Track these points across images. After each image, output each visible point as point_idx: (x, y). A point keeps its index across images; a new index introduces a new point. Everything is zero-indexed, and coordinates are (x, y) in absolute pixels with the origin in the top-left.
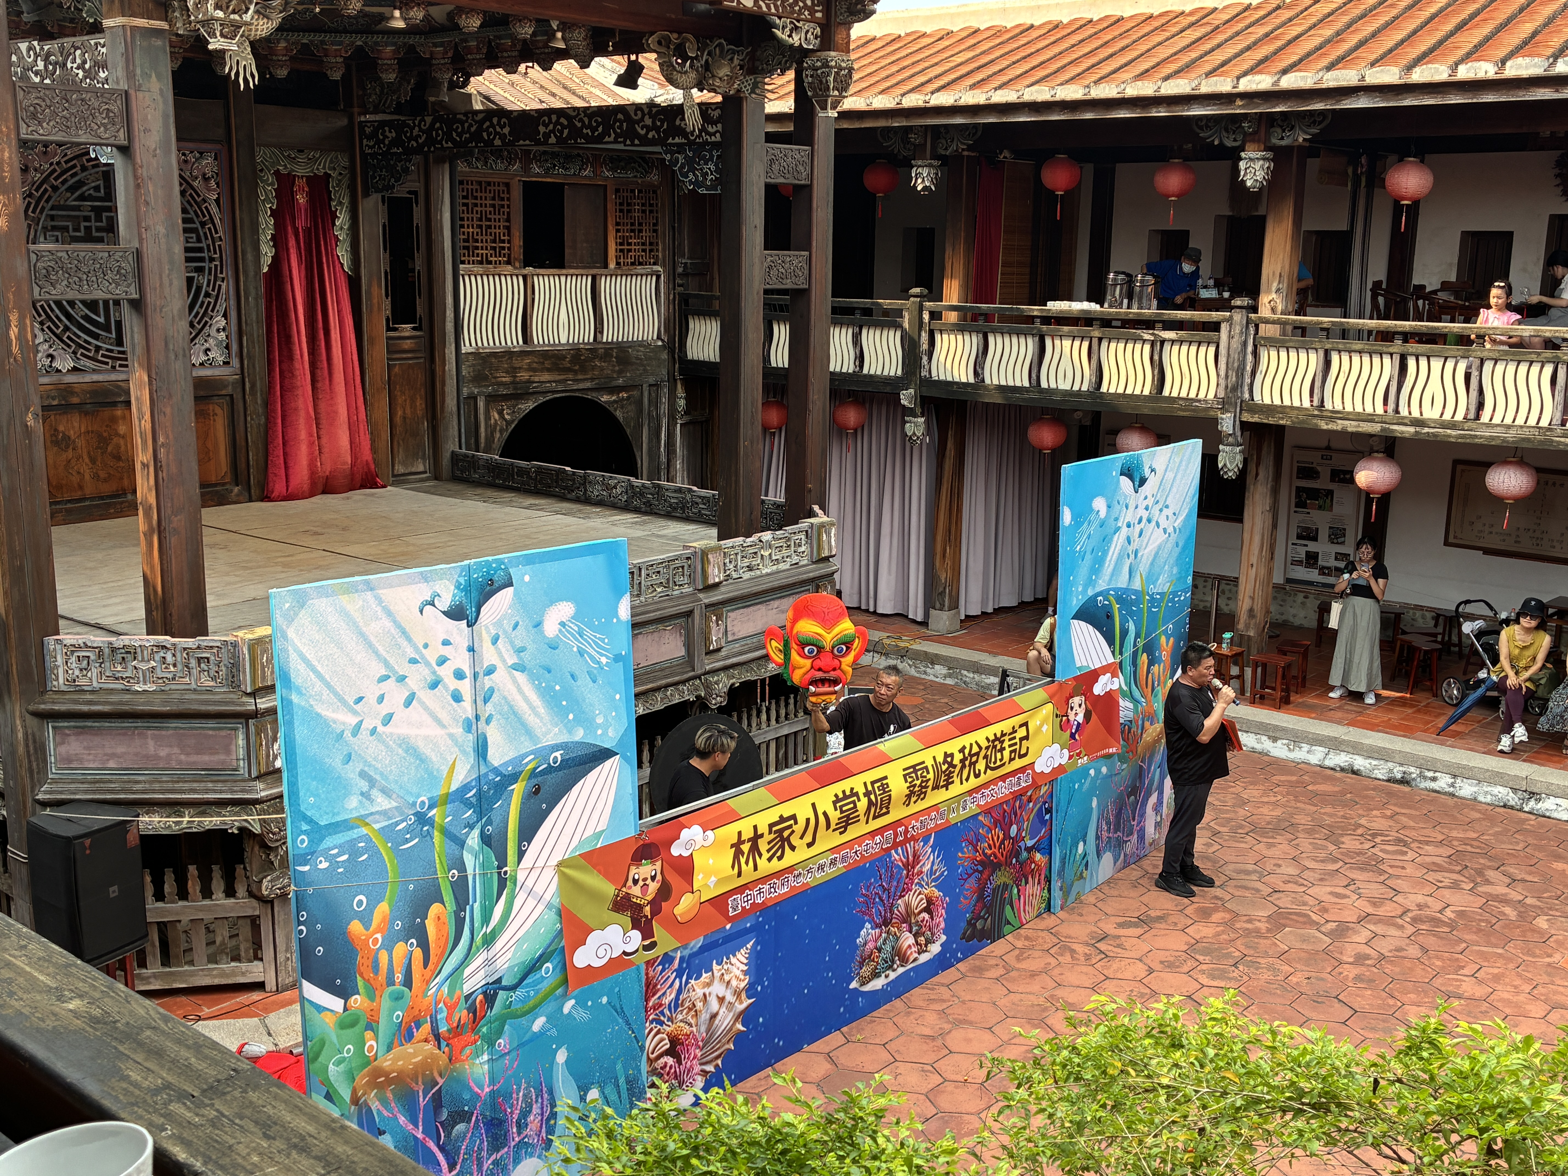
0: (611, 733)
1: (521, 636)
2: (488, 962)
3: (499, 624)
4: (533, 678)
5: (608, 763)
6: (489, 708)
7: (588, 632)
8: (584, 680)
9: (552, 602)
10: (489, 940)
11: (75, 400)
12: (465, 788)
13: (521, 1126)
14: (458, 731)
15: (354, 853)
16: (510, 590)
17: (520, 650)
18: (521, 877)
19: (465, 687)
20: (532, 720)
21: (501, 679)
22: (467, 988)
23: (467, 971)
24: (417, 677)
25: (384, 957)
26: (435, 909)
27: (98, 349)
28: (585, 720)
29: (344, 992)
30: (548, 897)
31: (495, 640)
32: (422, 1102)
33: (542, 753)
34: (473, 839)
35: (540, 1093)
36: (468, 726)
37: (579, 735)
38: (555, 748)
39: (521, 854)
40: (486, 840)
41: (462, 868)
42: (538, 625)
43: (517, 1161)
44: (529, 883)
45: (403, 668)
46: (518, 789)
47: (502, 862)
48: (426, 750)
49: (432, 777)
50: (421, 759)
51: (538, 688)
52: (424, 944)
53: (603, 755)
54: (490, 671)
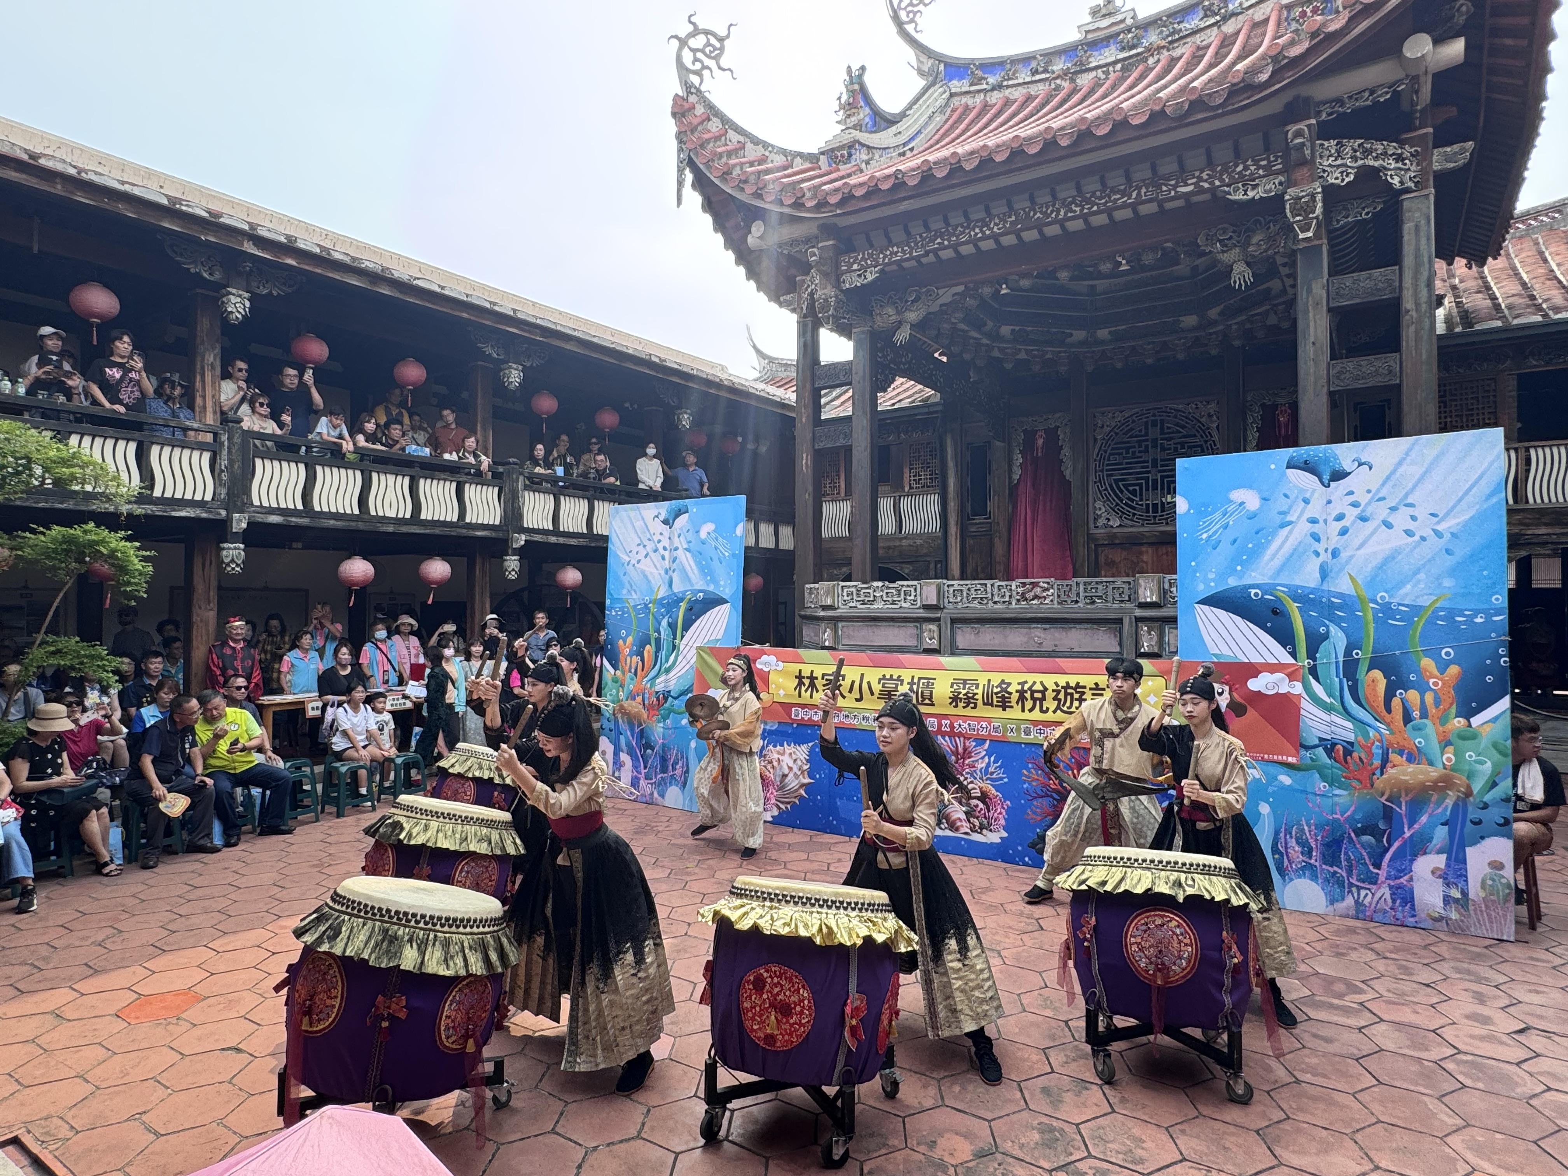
0: (727, 591)
1: (691, 536)
2: (667, 681)
3: (681, 529)
4: (693, 556)
5: (724, 606)
6: (674, 566)
7: (720, 539)
8: (716, 562)
9: (705, 522)
10: (668, 671)
11: (1117, 542)
12: (663, 598)
13: (674, 769)
14: (663, 573)
15: (624, 613)
16: (686, 515)
17: (690, 542)
18: (682, 648)
19: (667, 554)
20: (691, 575)
21: (680, 553)
22: (657, 688)
23: (658, 681)
24: (650, 546)
25: (629, 658)
26: (648, 647)
27: (1134, 514)
28: (714, 581)
29: (615, 667)
30: (692, 662)
31: (679, 536)
32: (637, 731)
33: (695, 592)
34: (664, 623)
35: (682, 757)
36: (666, 572)
37: (711, 588)
38: (700, 591)
39: (683, 637)
40: (670, 625)
41: (659, 634)
42: (698, 532)
43: (671, 785)
44: (685, 652)
45: (646, 542)
46: (683, 606)
47: (675, 638)
48: (650, 578)
49: (651, 590)
50: (649, 581)
51: (695, 561)
52: (643, 660)
53: (721, 601)
54: (676, 549)
